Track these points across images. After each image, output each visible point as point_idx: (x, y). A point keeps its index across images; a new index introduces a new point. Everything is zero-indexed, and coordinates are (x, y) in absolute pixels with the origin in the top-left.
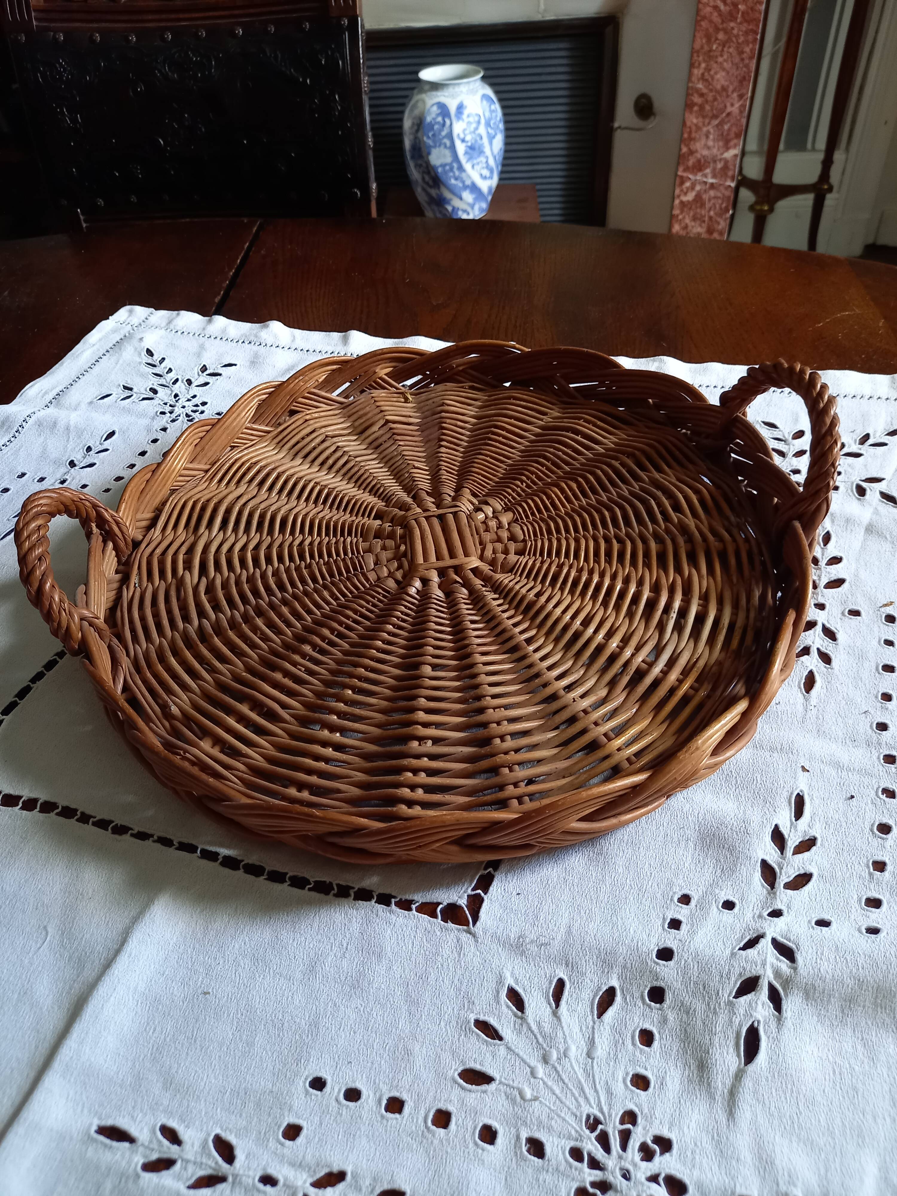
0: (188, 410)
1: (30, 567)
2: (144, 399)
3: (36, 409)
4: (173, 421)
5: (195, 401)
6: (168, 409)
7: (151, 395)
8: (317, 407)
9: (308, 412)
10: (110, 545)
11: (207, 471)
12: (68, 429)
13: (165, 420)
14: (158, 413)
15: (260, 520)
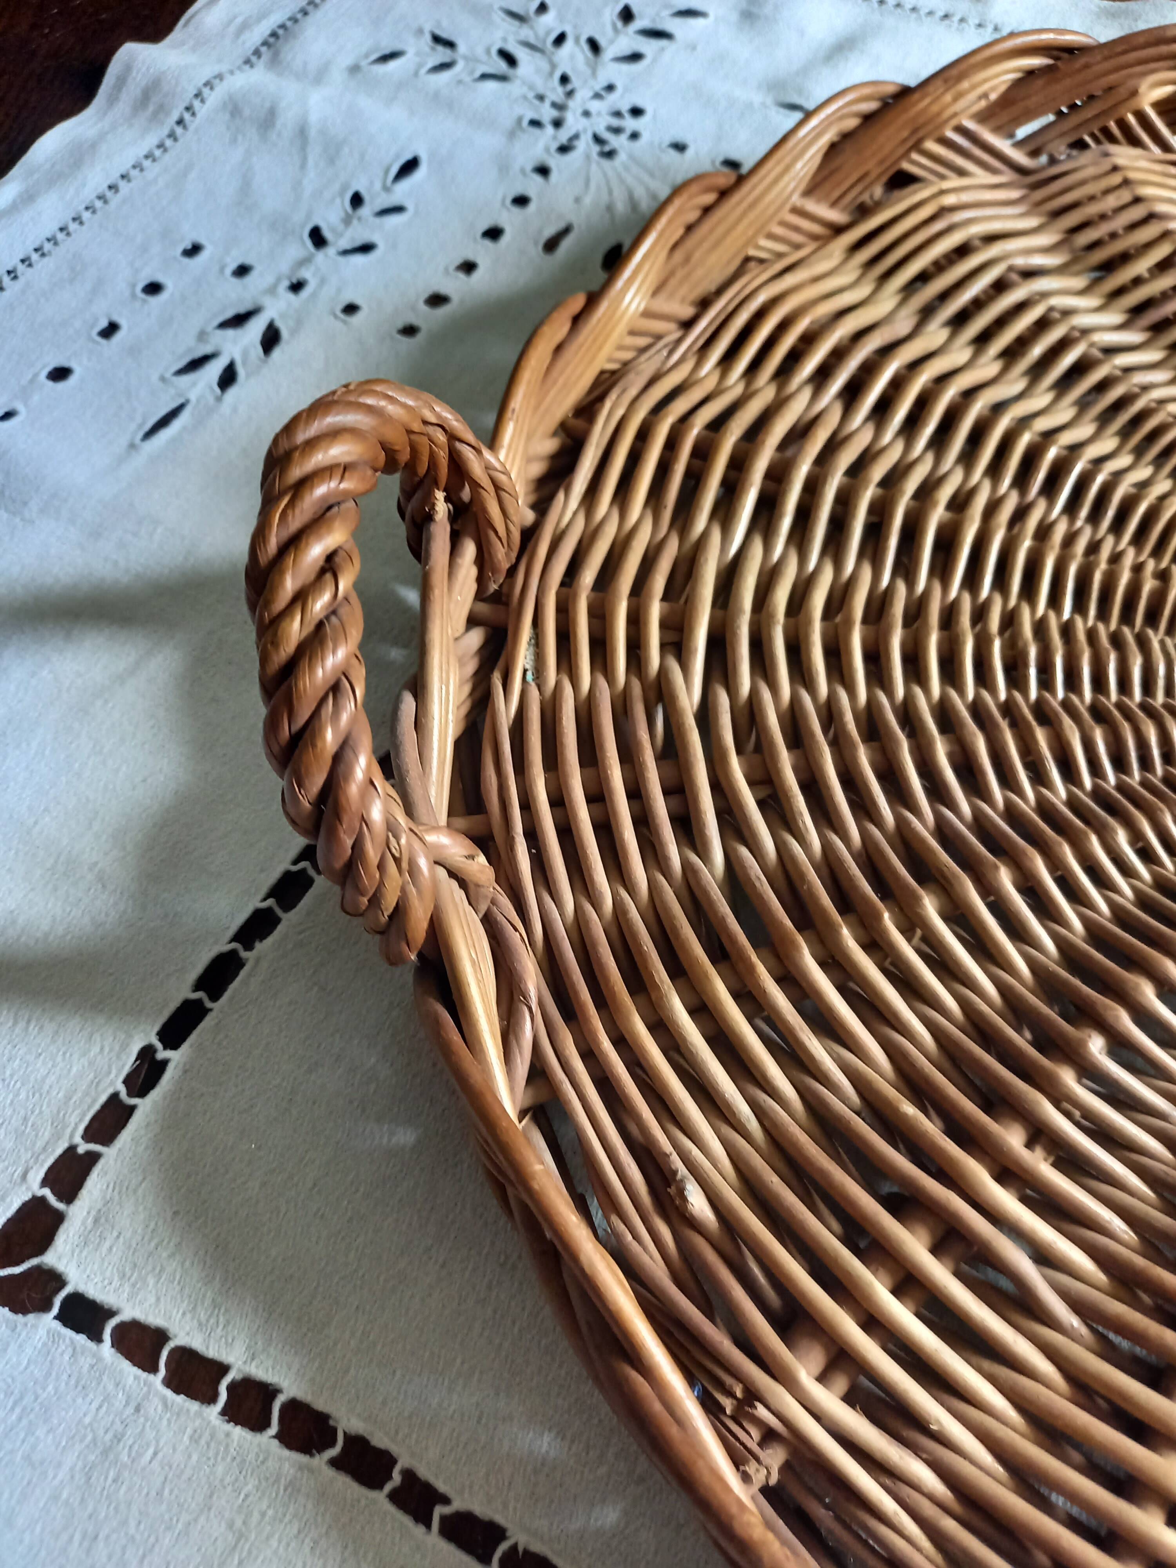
0: (601, 123)
1: (303, 715)
2: (485, 77)
3: (224, 68)
4: (564, 149)
5: (614, 100)
6: (547, 113)
7: (502, 66)
8: (961, 172)
9: (945, 185)
10: (469, 550)
11: (687, 325)
12: (302, 132)
13: (541, 145)
14: (525, 123)
15: (875, 519)
